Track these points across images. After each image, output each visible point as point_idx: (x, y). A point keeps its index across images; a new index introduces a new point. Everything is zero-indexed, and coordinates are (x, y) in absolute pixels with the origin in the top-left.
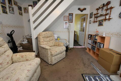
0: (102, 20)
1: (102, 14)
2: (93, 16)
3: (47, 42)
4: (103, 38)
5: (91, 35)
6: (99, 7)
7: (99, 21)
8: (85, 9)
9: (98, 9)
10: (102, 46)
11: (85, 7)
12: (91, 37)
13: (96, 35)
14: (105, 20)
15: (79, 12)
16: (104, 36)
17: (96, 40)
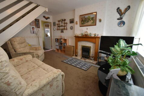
0: (63, 29)
1: (62, 25)
2: (56, 25)
3: (23, 48)
4: (65, 40)
5: (58, 39)
6: (60, 21)
7: (61, 29)
8: (49, 18)
9: (59, 21)
10: (66, 45)
11: (49, 16)
12: (57, 40)
13: (61, 39)
14: (65, 29)
15: (45, 20)
16: (66, 39)
17: (61, 42)
